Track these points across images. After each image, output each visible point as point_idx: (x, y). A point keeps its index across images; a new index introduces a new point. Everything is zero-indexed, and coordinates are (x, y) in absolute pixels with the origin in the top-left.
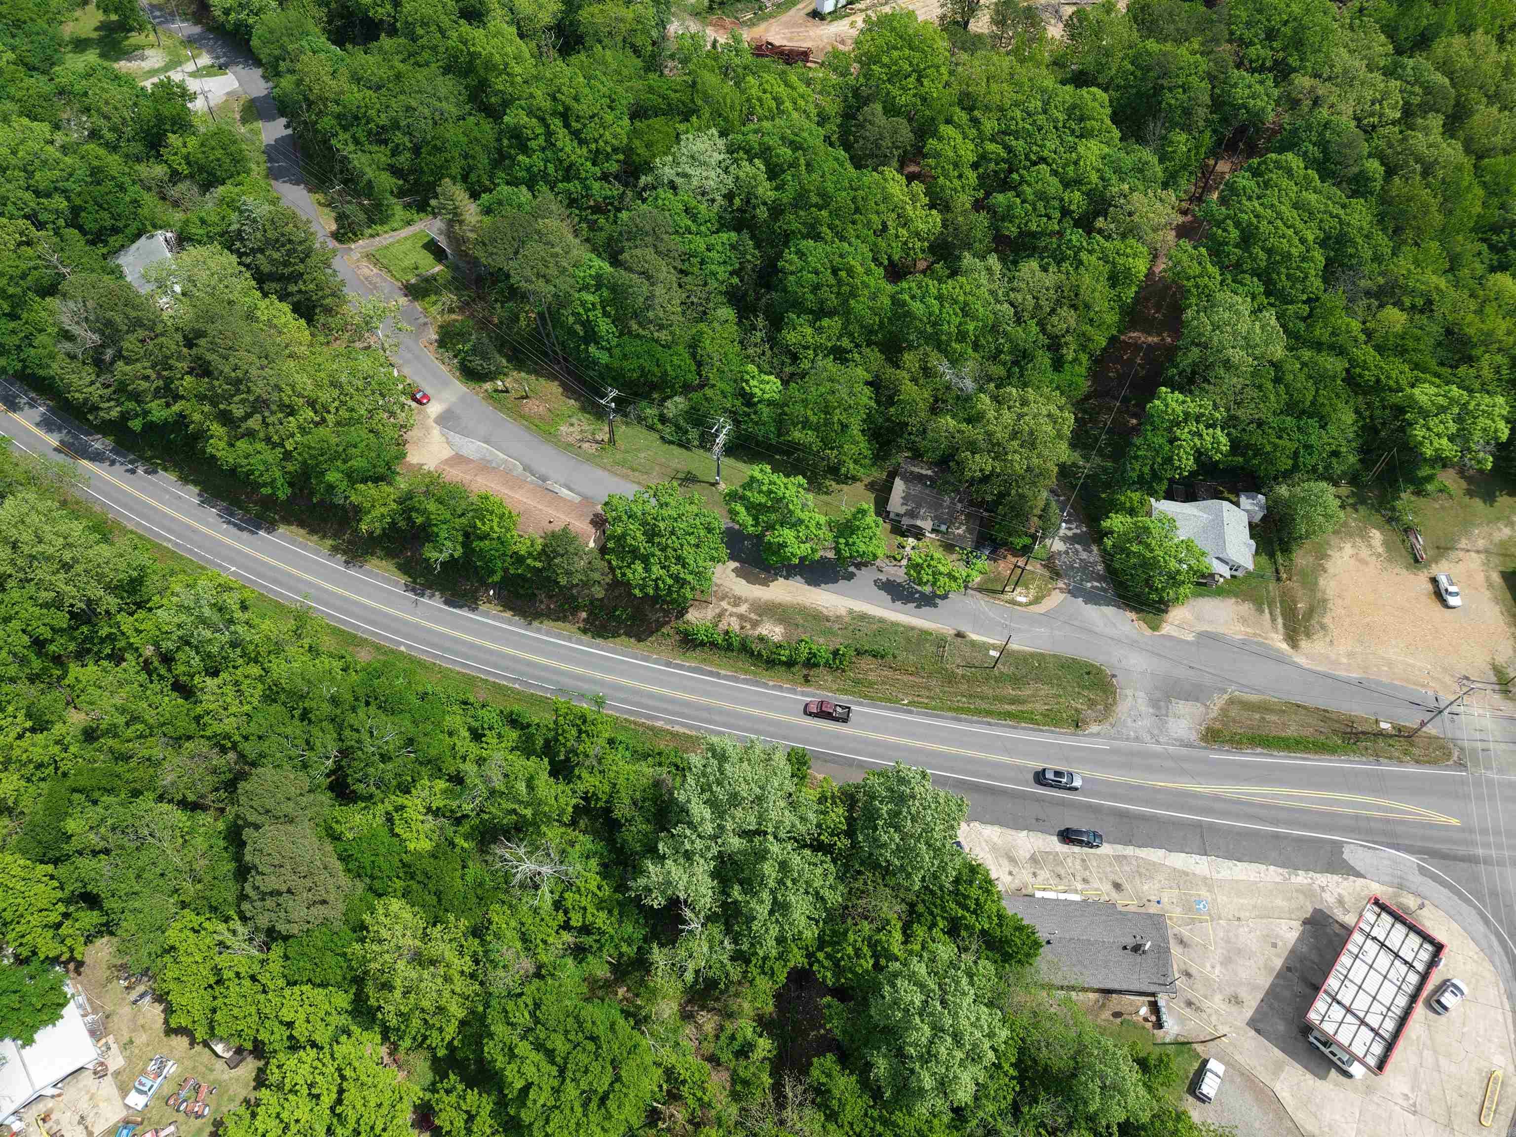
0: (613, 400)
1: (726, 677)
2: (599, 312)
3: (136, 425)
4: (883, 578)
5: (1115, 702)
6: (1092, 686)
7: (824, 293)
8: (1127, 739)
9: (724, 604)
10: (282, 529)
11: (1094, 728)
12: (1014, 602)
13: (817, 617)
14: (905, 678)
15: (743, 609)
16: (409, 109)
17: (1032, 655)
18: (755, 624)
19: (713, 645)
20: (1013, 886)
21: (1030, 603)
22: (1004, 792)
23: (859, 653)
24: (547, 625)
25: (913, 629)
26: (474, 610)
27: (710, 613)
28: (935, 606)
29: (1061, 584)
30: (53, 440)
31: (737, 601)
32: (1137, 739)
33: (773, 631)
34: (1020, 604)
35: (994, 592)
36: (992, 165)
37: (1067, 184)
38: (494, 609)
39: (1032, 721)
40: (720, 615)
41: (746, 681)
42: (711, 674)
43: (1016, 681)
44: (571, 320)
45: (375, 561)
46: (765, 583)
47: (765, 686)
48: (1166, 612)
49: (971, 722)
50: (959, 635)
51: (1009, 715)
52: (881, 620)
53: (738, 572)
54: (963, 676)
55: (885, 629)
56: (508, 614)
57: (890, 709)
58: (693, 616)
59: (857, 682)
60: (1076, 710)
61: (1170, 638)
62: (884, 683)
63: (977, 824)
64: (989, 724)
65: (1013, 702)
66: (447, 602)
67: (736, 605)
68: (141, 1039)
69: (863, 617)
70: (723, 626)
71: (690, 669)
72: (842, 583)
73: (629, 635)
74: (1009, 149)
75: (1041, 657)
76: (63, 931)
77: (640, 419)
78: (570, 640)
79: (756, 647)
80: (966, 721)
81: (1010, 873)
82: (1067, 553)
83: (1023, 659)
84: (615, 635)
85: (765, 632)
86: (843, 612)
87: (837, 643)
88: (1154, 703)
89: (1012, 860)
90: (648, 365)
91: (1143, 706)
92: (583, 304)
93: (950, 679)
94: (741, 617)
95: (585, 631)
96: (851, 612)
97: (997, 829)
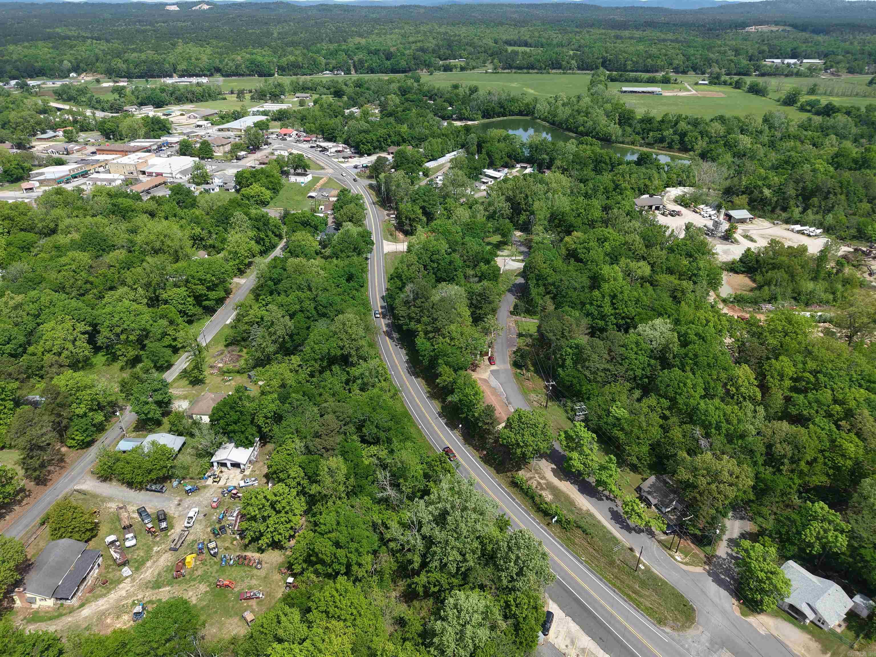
0: (552, 385)
1: (517, 503)
2: (570, 357)
3: (405, 327)
4: (615, 509)
5: (689, 627)
6: (682, 612)
7: (670, 389)
8: (682, 646)
9: (536, 476)
10: (419, 379)
11: (668, 630)
12: (672, 557)
13: (571, 503)
14: (591, 550)
15: (542, 481)
16: (561, 280)
17: (661, 579)
18: (542, 489)
19: (522, 489)
20: (563, 651)
21: (681, 563)
22: (595, 617)
23: (579, 527)
24: (471, 448)
25: (611, 533)
26: (451, 430)
27: (529, 475)
28: (630, 533)
29: (707, 567)
30: (385, 329)
31: (544, 478)
32: (687, 650)
33: (548, 497)
34: (676, 560)
35: (666, 547)
36: (804, 383)
37: (836, 401)
38: (457, 433)
39: (638, 606)
40: (531, 478)
41: (522, 509)
42: (512, 498)
43: (643, 584)
44: (558, 356)
45: (437, 402)
46: (560, 479)
47: (529, 515)
48: (759, 613)
49: (606, 585)
50: (631, 549)
51: (628, 596)
52: (599, 522)
53: (553, 470)
54: (618, 565)
55: (598, 525)
56: (461, 438)
57: (574, 557)
58: (521, 473)
59: (569, 539)
60: (666, 617)
61: (750, 624)
62: (580, 546)
63: (570, 619)
64: (614, 591)
65: (635, 592)
66: (446, 424)
67: (541, 478)
68: (257, 472)
69: (592, 515)
70: (529, 482)
71: (506, 492)
72: (594, 499)
73: (495, 469)
74: (817, 379)
75: (665, 583)
76: (268, 421)
77: (565, 406)
78: (473, 457)
79: (537, 499)
80: (604, 583)
81: (567, 646)
82: (724, 560)
83: (655, 578)
84: (491, 465)
85: (544, 494)
86: (585, 508)
87: (571, 517)
88: (712, 642)
89: (573, 642)
90: (575, 381)
91: (705, 638)
92: (566, 352)
93: (612, 563)
94: (539, 483)
95: (480, 458)
96: (588, 510)
97: (578, 627)
